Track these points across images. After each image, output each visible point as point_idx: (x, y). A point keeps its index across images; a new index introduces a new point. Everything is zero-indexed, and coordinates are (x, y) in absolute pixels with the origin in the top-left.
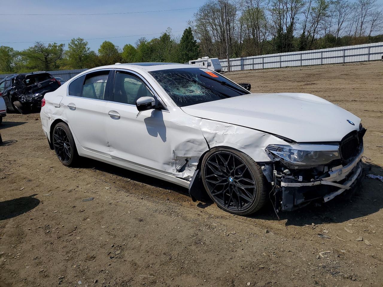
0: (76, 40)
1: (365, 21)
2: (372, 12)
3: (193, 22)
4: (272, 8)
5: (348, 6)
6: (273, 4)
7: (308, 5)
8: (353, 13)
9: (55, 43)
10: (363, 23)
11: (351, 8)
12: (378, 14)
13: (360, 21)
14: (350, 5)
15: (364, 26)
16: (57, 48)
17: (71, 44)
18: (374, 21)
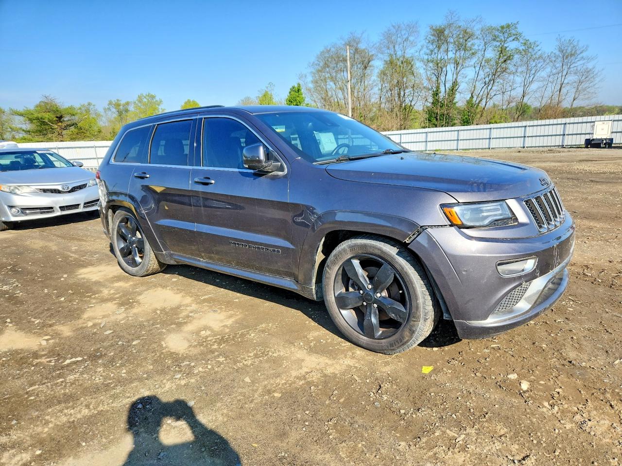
0: (145, 97)
1: (566, 81)
2: (579, 69)
3: (306, 76)
4: (426, 57)
5: (540, 57)
6: (428, 51)
7: (480, 54)
8: (548, 70)
9: (118, 100)
10: (563, 85)
11: (544, 61)
12: (588, 71)
13: (559, 82)
14: (544, 57)
15: (564, 90)
16: (121, 107)
17: (137, 102)
18: (580, 82)
